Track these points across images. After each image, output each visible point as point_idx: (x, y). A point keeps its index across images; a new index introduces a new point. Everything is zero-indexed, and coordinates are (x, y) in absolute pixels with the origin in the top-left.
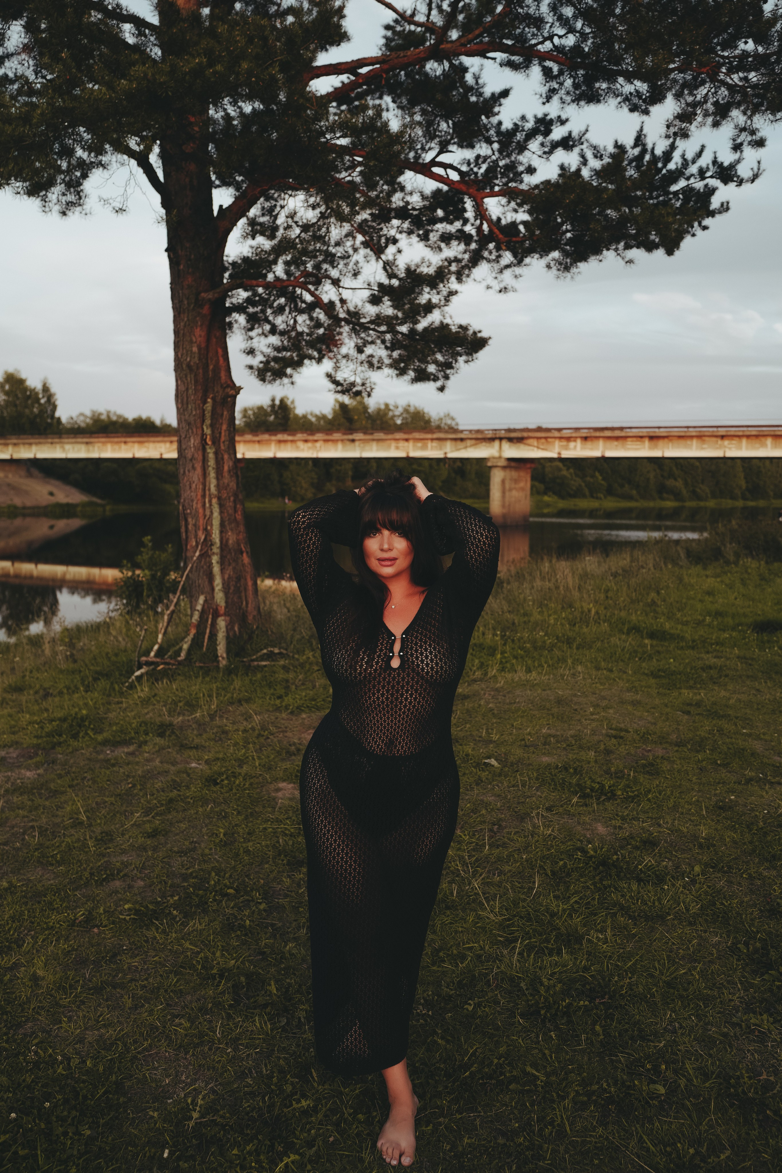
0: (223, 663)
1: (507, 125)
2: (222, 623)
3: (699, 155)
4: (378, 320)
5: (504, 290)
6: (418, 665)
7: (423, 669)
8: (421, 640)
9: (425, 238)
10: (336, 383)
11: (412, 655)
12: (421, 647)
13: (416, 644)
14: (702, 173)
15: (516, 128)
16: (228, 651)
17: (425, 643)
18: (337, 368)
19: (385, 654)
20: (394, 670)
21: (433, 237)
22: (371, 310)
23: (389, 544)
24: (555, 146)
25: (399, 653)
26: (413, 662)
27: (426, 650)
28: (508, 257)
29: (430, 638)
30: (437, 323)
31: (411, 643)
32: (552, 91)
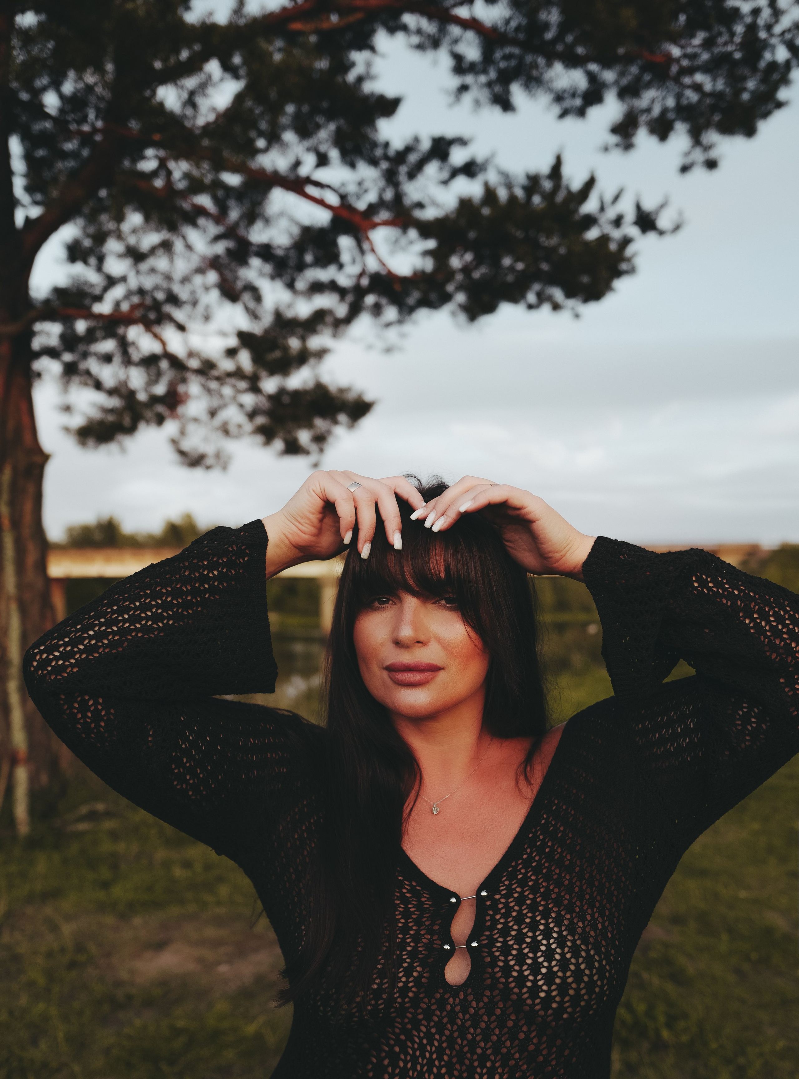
0: (23, 828)
1: (397, 144)
2: (22, 774)
3: (616, 198)
4: (238, 374)
5: (389, 350)
6: (521, 980)
7: (535, 989)
8: (533, 908)
9: (291, 286)
10: (182, 453)
11: (506, 950)
12: (533, 926)
13: (519, 920)
14: (618, 222)
15: (408, 149)
16: (32, 810)
17: (546, 915)
18: (183, 432)
19: (428, 946)
20: (454, 990)
21: (301, 285)
22: (227, 365)
23: (416, 626)
24: (455, 173)
25: (470, 940)
26: (507, 970)
27: (547, 934)
28: (391, 313)
29: (558, 902)
30: (310, 384)
31: (506, 916)
32: (464, 88)
